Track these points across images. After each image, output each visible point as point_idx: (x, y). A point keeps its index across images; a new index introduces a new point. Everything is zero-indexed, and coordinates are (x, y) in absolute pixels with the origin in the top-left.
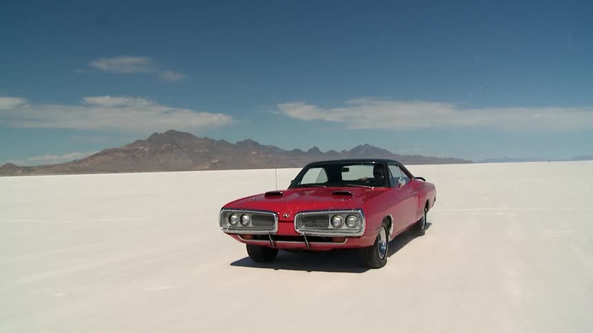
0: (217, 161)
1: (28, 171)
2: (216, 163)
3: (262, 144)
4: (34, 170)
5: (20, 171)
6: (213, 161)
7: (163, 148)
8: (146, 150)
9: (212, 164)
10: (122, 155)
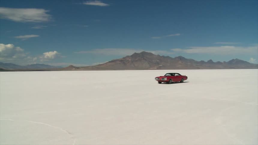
0: (161, 65)
1: (77, 69)
2: (161, 66)
3: (186, 58)
4: (80, 68)
5: (74, 69)
6: (160, 66)
7: (137, 59)
8: (130, 60)
9: (159, 67)
10: (119, 62)
